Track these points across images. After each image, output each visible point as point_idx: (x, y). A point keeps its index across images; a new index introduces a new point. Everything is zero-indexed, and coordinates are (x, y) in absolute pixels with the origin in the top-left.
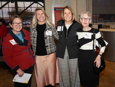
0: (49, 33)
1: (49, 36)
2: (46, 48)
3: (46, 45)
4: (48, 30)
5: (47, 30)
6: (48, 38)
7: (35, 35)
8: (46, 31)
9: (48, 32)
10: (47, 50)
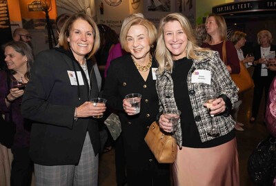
0: (202, 77)
1: (203, 85)
2: (197, 123)
3: (195, 114)
4: (200, 68)
5: (195, 69)
6: (199, 92)
7: (169, 89)
8: (192, 72)
9: (197, 73)
10: (200, 130)
